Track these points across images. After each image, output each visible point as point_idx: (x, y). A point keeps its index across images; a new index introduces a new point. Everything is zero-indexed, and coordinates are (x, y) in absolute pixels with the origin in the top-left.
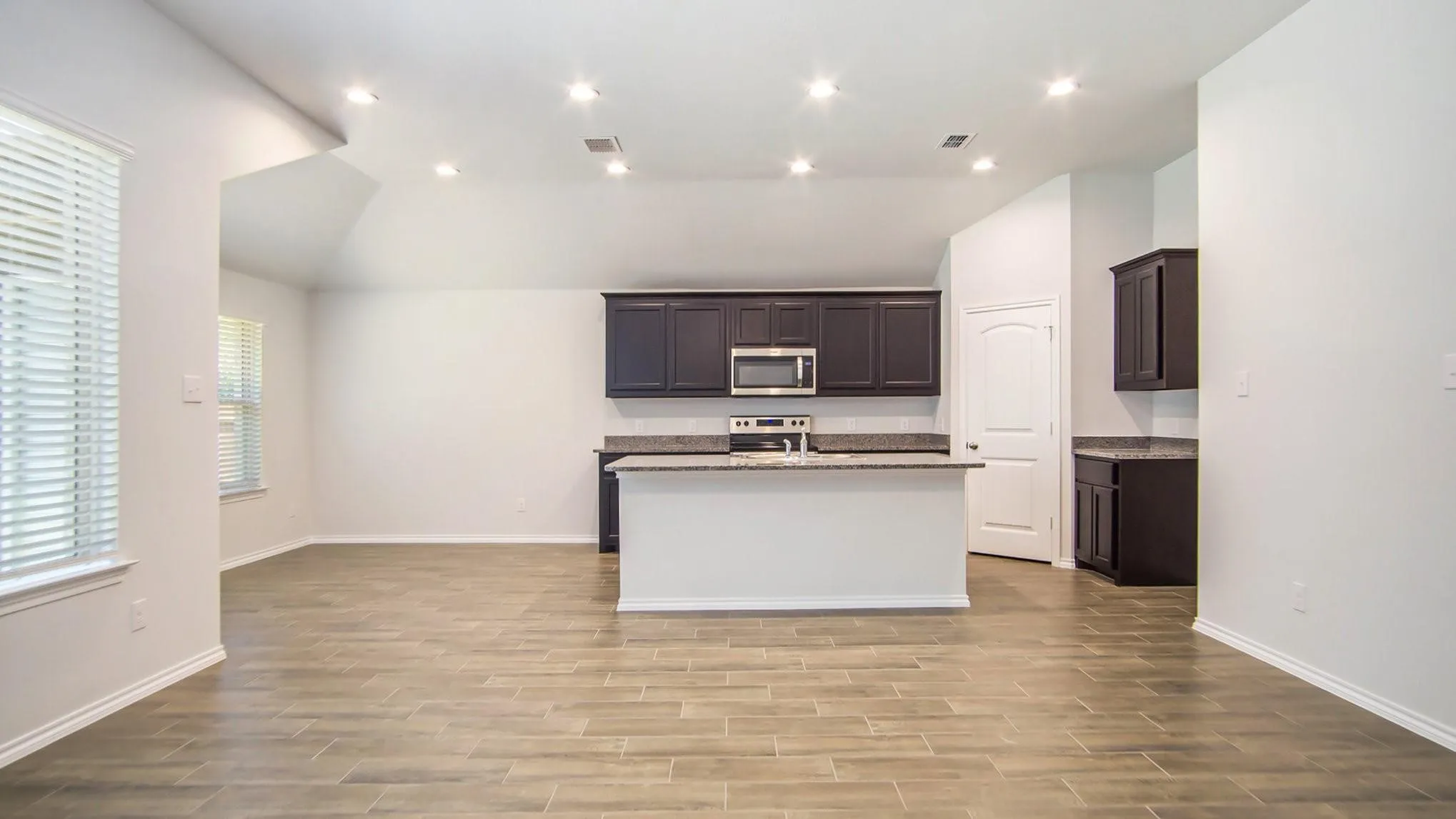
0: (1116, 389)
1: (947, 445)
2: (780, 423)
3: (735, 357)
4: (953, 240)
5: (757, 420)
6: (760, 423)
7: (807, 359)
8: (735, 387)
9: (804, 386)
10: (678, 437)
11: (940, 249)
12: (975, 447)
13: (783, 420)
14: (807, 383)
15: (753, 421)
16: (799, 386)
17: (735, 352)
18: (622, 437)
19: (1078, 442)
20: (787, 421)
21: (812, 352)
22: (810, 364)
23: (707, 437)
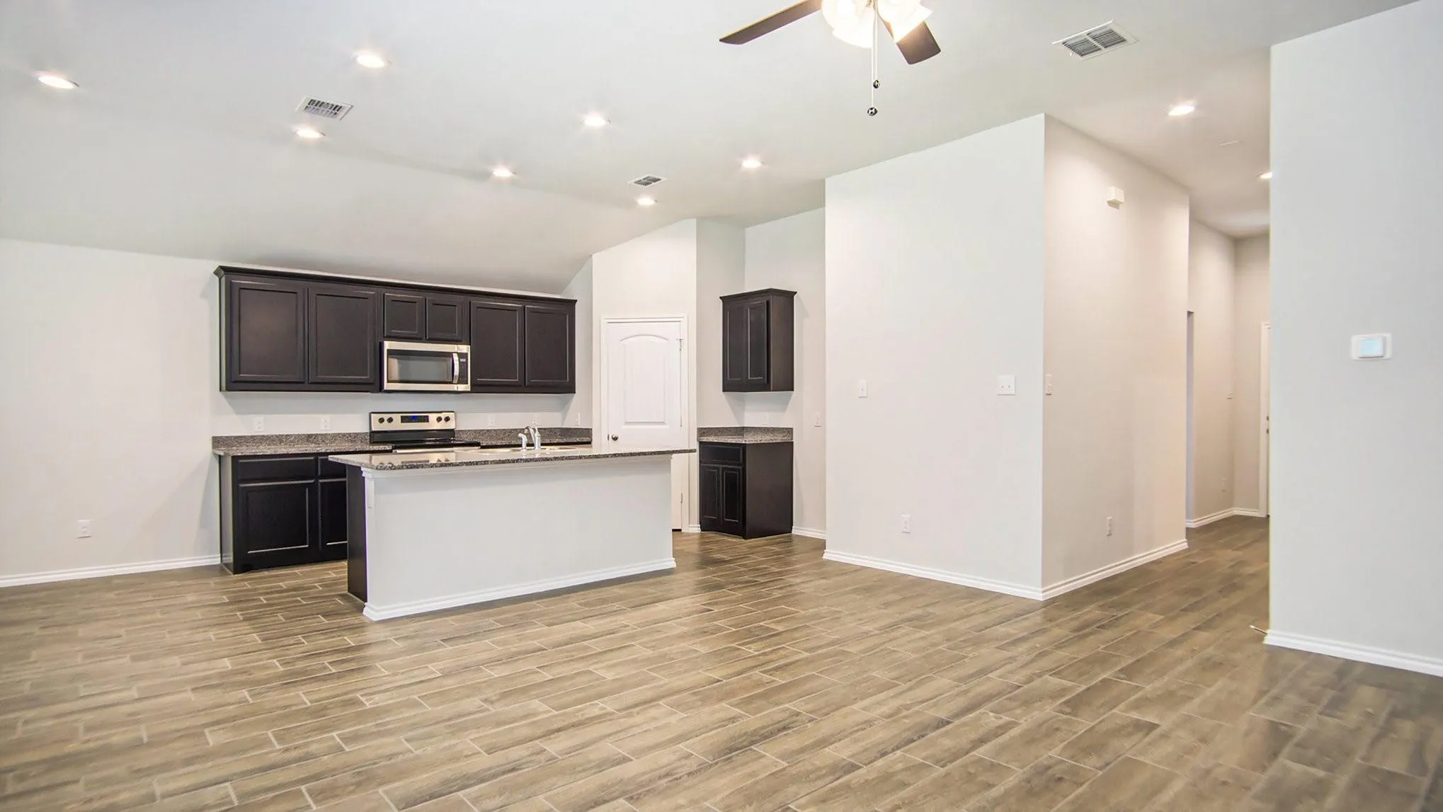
0: (724, 391)
1: (589, 437)
2: (426, 419)
3: (388, 350)
4: (595, 257)
5: (402, 417)
6: (404, 420)
7: (461, 355)
8: (388, 382)
9: (459, 383)
10: (309, 436)
11: (582, 262)
12: (615, 439)
13: (428, 416)
14: (462, 380)
15: (397, 418)
16: (454, 382)
17: (388, 345)
18: (236, 437)
19: (702, 432)
20: (433, 417)
21: (465, 349)
22: (464, 360)
23: (344, 435)
